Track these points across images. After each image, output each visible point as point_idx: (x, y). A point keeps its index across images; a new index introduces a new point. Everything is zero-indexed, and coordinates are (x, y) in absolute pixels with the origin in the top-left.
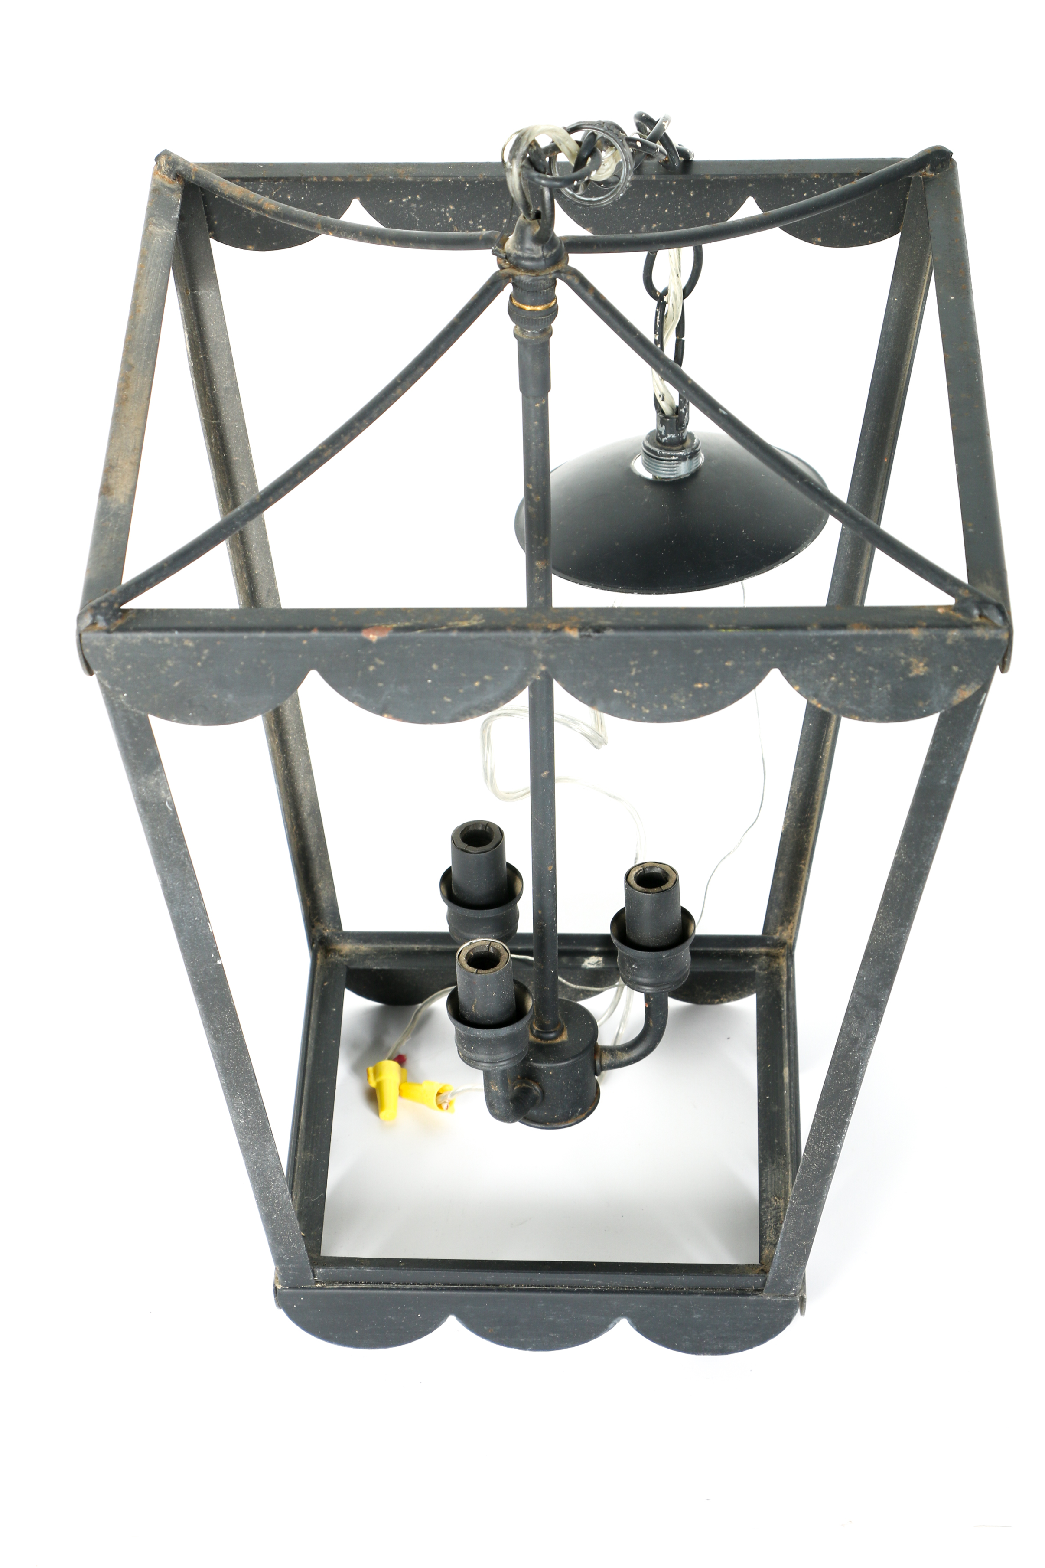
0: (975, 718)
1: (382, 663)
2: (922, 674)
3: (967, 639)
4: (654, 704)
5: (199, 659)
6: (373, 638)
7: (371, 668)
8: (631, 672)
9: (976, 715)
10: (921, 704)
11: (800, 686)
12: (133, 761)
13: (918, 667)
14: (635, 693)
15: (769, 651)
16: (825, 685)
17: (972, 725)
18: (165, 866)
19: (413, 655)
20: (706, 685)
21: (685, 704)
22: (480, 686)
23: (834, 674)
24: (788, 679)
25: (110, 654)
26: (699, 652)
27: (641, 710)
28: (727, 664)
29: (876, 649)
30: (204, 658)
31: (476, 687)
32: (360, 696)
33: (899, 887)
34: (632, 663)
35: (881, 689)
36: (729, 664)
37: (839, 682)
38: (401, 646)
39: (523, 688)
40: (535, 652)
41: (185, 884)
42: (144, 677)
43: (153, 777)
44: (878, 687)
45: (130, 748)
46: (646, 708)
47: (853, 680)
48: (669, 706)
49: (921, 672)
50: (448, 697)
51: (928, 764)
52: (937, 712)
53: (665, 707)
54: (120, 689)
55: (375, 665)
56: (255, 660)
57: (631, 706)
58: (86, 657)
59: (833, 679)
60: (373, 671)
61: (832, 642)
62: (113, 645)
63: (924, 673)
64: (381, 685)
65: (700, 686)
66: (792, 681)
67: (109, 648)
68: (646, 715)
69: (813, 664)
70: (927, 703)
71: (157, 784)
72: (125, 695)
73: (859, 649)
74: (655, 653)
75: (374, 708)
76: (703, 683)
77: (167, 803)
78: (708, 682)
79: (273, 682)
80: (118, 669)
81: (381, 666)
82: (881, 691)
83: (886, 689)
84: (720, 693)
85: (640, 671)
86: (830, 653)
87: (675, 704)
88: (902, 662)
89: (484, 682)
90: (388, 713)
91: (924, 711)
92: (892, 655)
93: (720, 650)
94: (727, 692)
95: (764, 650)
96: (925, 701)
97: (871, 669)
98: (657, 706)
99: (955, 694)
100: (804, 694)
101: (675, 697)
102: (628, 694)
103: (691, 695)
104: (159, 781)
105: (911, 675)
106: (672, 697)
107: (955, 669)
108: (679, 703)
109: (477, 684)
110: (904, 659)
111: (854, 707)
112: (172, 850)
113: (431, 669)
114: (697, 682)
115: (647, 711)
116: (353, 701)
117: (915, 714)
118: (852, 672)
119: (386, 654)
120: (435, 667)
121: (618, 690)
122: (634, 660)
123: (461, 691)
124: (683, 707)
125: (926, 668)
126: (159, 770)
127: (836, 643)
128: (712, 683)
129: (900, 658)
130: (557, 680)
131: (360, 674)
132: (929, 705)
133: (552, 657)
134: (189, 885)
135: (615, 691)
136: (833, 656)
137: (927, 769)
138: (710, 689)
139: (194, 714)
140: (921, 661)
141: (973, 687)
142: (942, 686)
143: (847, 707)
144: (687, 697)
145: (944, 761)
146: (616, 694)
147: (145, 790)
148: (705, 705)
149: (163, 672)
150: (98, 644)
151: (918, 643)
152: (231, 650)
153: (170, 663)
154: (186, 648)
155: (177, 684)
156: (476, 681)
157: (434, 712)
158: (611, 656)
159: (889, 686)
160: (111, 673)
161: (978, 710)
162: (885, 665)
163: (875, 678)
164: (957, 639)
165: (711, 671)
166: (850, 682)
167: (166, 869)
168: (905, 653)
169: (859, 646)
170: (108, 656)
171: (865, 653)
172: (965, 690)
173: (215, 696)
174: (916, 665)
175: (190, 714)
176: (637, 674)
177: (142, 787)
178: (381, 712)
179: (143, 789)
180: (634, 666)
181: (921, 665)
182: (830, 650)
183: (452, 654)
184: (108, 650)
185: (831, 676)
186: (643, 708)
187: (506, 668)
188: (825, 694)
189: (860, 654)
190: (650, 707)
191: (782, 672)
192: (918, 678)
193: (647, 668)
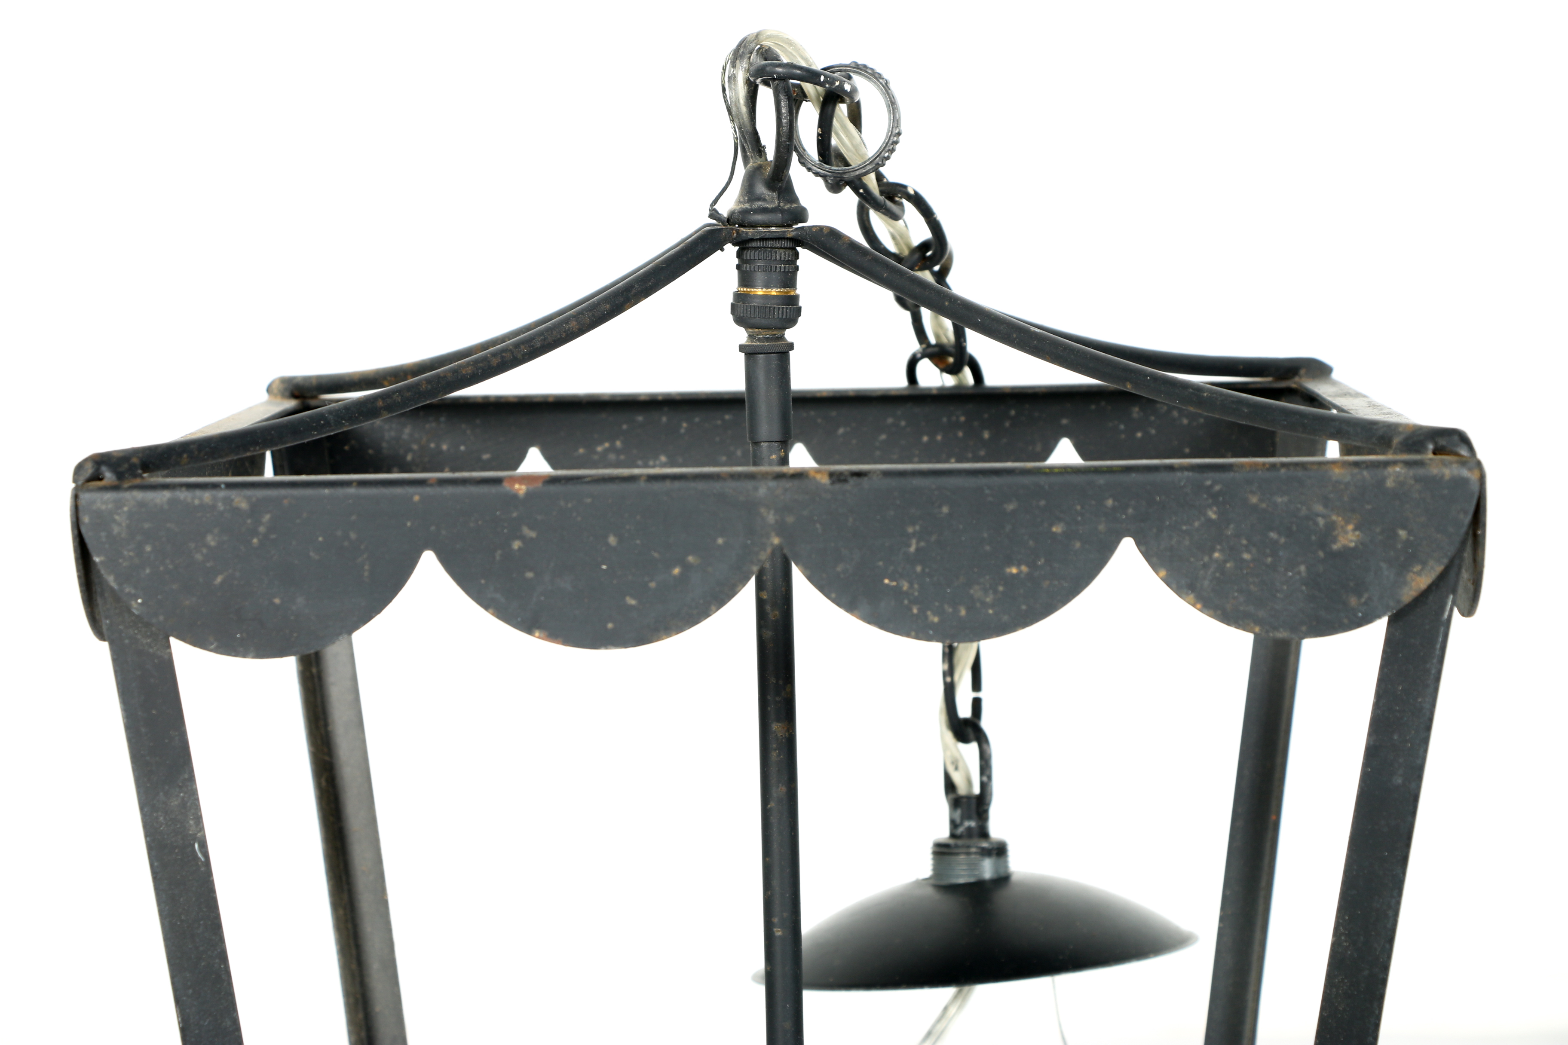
0: (1438, 646)
1: (533, 534)
2: (1352, 545)
3: (1417, 479)
4: (946, 607)
5: (254, 532)
6: (520, 489)
7: (516, 545)
8: (909, 546)
9: (1440, 639)
10: (1353, 601)
11: (1167, 570)
12: (148, 758)
13: (1346, 532)
14: (916, 586)
15: (1116, 503)
16: (1205, 566)
17: (1435, 661)
18: (189, 983)
19: (579, 519)
20: (1024, 568)
21: (992, 606)
22: (682, 574)
23: (1218, 547)
24: (1147, 556)
25: (119, 524)
26: (1010, 507)
27: (926, 617)
28: (1054, 529)
29: (1279, 500)
30: (262, 529)
31: (675, 577)
32: (498, 596)
33: (1341, 1009)
34: (910, 530)
35: (1290, 574)
36: (1057, 529)
37: (1225, 562)
38: (562, 503)
39: (745, 580)
40: (763, 510)
41: (219, 1021)
42: (171, 567)
43: (177, 790)
44: (1287, 570)
45: (143, 730)
46: (934, 614)
47: (1246, 556)
48: (968, 609)
49: (1351, 541)
50: (633, 597)
51: (1372, 743)
52: (1379, 617)
53: (963, 612)
54: (133, 591)
55: (522, 538)
56: (339, 533)
57: (910, 609)
58: (84, 531)
59: (1216, 555)
60: (520, 549)
61: (1211, 486)
62: (126, 509)
63: (1355, 542)
64: (530, 575)
65: (1014, 571)
66: (1154, 560)
67: (118, 514)
68: (932, 626)
69: (1184, 528)
70: (1363, 600)
71: (183, 805)
72: (140, 601)
73: (1254, 500)
74: (945, 510)
75: (519, 619)
76: (1018, 565)
77: (196, 846)
78: (1027, 565)
79: (366, 574)
80: (131, 554)
81: (532, 539)
82: (1291, 577)
83: (1299, 573)
84: (1046, 584)
85: (922, 544)
86: (1210, 506)
87: (978, 605)
88: (1321, 521)
89: (686, 567)
90: (540, 627)
91: (1360, 614)
92: (1304, 511)
93: (1043, 503)
94: (1056, 583)
95: (1110, 502)
96: (1360, 596)
97: (1273, 535)
98: (950, 610)
99: (1405, 583)
100: (1174, 586)
101: (976, 591)
102: (905, 586)
103: (1001, 588)
104: (186, 799)
105: (1335, 547)
106: (972, 591)
107: (1402, 533)
108: (983, 603)
109: (676, 571)
110: (1323, 516)
111: (1251, 609)
112: (201, 948)
113: (608, 545)
114: (1010, 563)
115: (936, 620)
116: (486, 608)
117: (1346, 621)
118: (1244, 542)
119: (539, 517)
120: (612, 540)
121: (891, 580)
122: (913, 524)
123: (653, 585)
124: (991, 611)
125: (1357, 533)
126: (186, 776)
127: (1217, 488)
128: (1032, 565)
129: (1318, 515)
130: (796, 564)
131: (498, 554)
132: (1365, 603)
133: (790, 519)
134: (224, 1024)
135: (886, 581)
136: (1215, 513)
137: (1372, 753)
138: (1029, 576)
139: (244, 635)
140: (1348, 522)
141: (1432, 568)
142: (1384, 565)
143: (1242, 608)
144: (995, 592)
145: (1396, 737)
146: (887, 585)
147: (165, 819)
148: (1024, 607)
149: (199, 557)
150: (104, 507)
151: (1342, 487)
152: (305, 515)
153: (211, 540)
154: (236, 511)
155: (219, 579)
156: (674, 567)
157: (610, 626)
158: (878, 517)
159: (1303, 568)
160: (121, 561)
161: (1442, 629)
162: (1294, 528)
163: (1281, 553)
164: (1401, 479)
165: (1031, 543)
166: (1243, 561)
167: (190, 991)
168: (1326, 506)
169: (1253, 493)
170: (116, 530)
171: (1264, 505)
172: (1419, 574)
173: (277, 601)
174: (1342, 527)
175: (238, 636)
176: (918, 549)
177: (160, 813)
178: (528, 627)
179: (161, 818)
180: (914, 534)
181: (1350, 527)
182: (1210, 501)
183: (638, 517)
184: (117, 517)
185: (1213, 550)
186: (929, 613)
187: (720, 541)
188: (1206, 583)
189: (1255, 508)
190: (940, 612)
191: (1138, 544)
192: (1346, 554)
193: (934, 538)
